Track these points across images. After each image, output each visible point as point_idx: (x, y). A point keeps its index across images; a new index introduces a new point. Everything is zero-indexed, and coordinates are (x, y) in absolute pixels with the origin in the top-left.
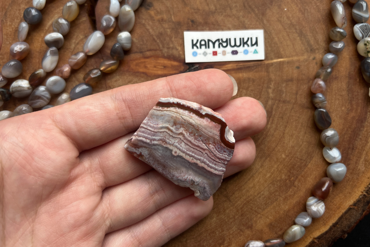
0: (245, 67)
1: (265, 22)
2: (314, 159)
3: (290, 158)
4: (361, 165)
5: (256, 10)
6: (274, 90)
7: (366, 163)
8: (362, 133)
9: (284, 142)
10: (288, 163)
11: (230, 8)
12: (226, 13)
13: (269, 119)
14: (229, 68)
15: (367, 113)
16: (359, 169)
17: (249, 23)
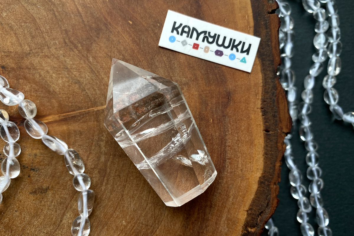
0: (69, 117)
1: (91, 59)
2: (163, 223)
3: (133, 225)
4: (222, 226)
5: (79, 45)
6: (107, 142)
7: (229, 223)
8: (221, 186)
9: (123, 206)
10: (131, 231)
11: (47, 46)
12: (43, 53)
13: (104, 179)
14: (50, 120)
15: (225, 160)
16: (221, 231)
17: (71, 63)
